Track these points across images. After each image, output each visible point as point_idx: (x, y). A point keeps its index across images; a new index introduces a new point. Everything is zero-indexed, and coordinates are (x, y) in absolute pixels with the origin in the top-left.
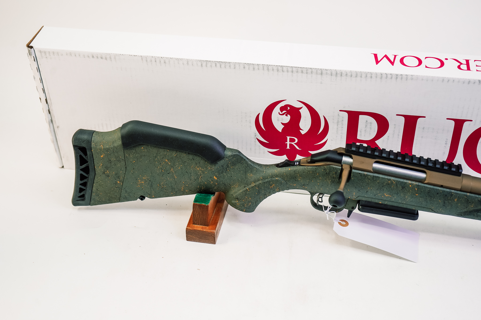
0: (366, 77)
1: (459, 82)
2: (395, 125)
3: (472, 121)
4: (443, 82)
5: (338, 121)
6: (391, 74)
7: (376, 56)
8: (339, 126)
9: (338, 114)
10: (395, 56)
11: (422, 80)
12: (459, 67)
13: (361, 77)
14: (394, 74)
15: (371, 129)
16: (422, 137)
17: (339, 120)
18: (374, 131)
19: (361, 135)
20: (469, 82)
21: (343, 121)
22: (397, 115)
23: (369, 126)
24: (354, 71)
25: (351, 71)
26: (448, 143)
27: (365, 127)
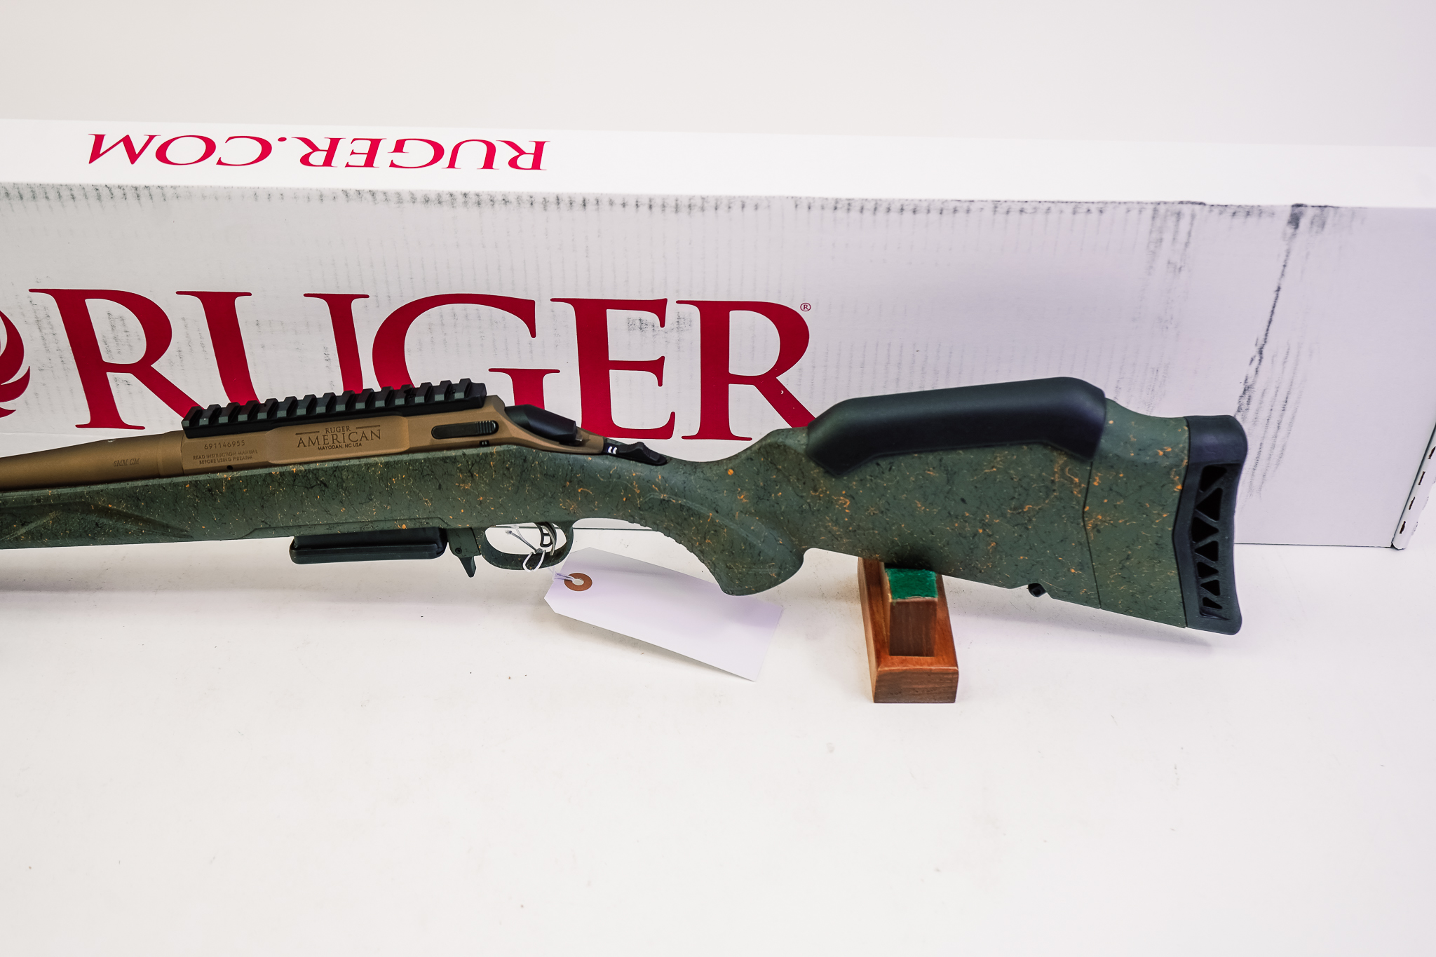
0: (60, 197)
1: (295, 198)
2: (183, 319)
3: (367, 296)
4: (256, 199)
5: (36, 317)
6: (120, 187)
7: (99, 139)
8: (43, 331)
9: (29, 299)
10: (151, 138)
11: (204, 197)
12: (305, 160)
13: (47, 198)
14: (127, 186)
15: (127, 334)
16: (263, 347)
17: (38, 316)
18: (139, 339)
19: (109, 351)
20: (321, 196)
21: (48, 316)
22: (179, 293)
23: (118, 324)
24: (22, 184)
25: (14, 184)
26: (330, 357)
27: (110, 329)
